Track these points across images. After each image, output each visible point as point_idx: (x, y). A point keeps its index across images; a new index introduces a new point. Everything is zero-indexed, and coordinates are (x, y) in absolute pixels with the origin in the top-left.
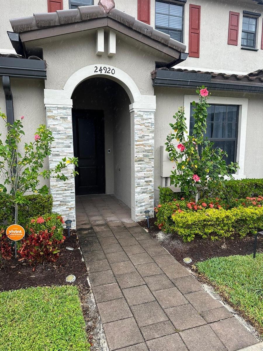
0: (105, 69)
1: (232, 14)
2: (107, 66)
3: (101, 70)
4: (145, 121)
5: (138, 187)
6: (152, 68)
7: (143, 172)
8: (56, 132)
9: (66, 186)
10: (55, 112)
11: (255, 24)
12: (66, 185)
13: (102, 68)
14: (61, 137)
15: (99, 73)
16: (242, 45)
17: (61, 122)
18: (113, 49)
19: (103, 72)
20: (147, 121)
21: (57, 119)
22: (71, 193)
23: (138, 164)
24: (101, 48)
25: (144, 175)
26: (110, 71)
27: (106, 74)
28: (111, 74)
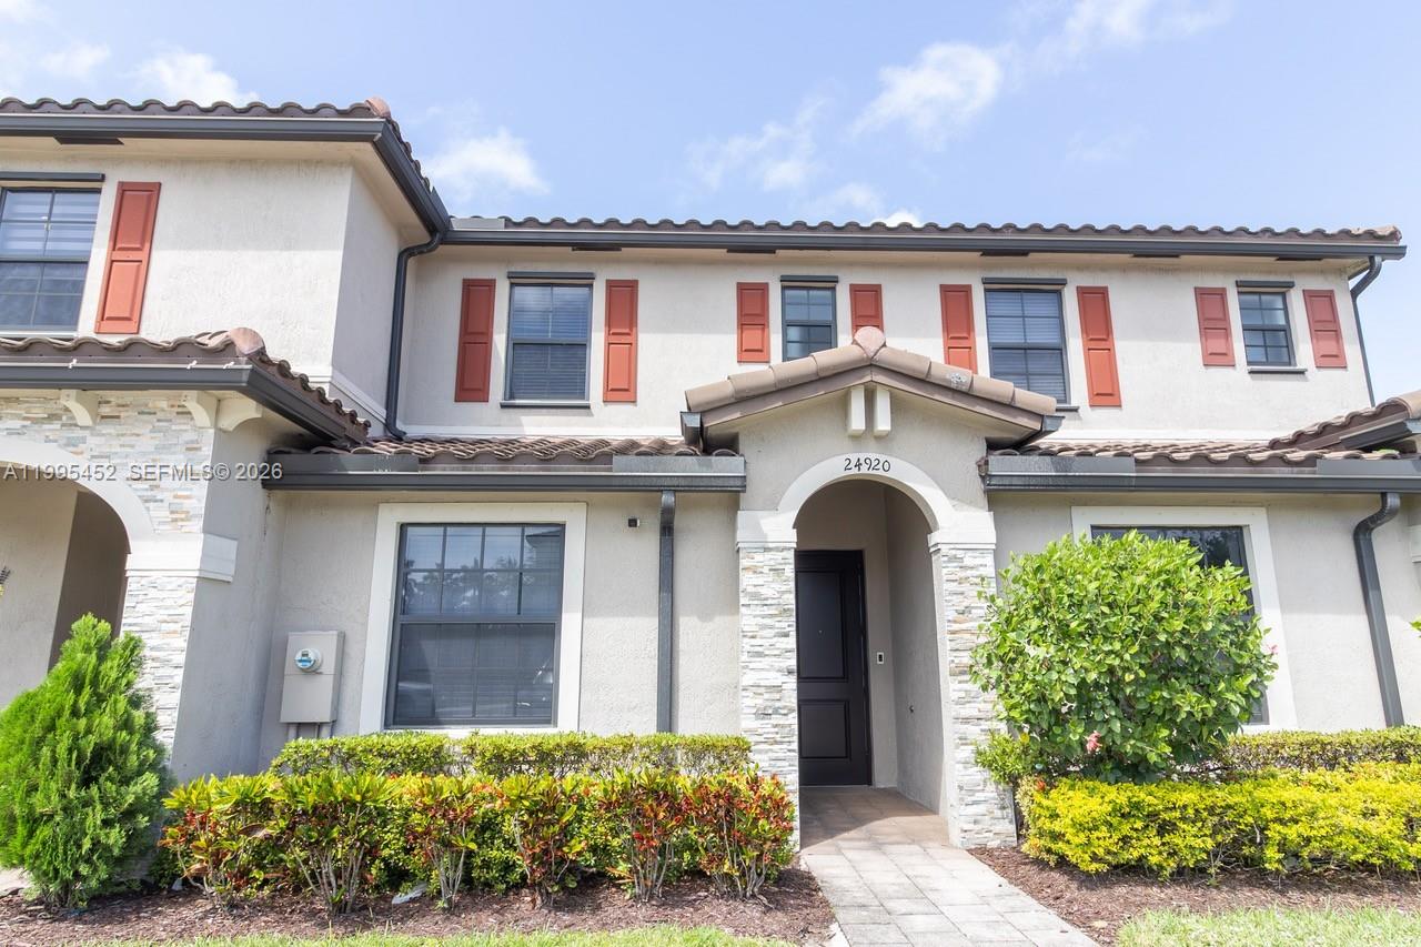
0: (868, 461)
1: (1202, 294)
2: (873, 456)
3: (858, 465)
4: (969, 573)
5: (962, 744)
6: (979, 450)
7: (972, 705)
8: (759, 602)
9: (777, 733)
10: (759, 557)
11: (1281, 306)
12: (776, 730)
13: (862, 461)
14: (771, 612)
15: (855, 471)
16: (1249, 363)
17: (770, 579)
18: (883, 423)
19: (864, 469)
20: (975, 573)
21: (762, 573)
22: (789, 751)
23: (960, 682)
24: (857, 422)
25: (975, 713)
26: (880, 466)
27: (871, 472)
28: (881, 472)
